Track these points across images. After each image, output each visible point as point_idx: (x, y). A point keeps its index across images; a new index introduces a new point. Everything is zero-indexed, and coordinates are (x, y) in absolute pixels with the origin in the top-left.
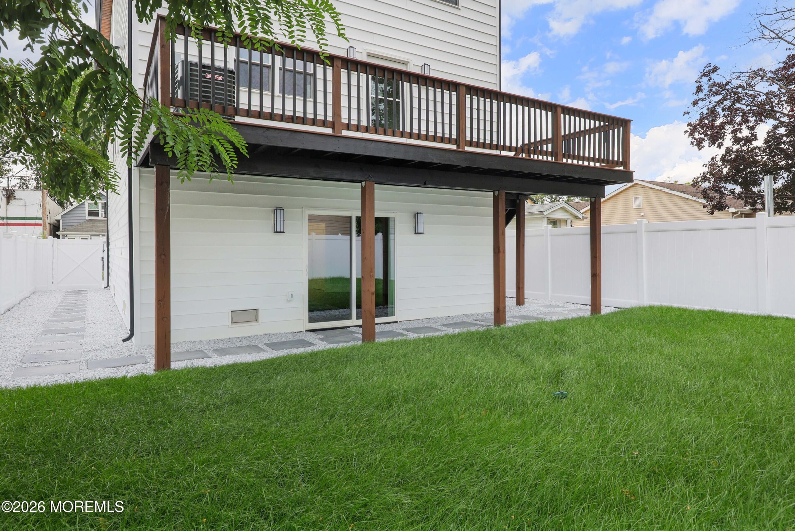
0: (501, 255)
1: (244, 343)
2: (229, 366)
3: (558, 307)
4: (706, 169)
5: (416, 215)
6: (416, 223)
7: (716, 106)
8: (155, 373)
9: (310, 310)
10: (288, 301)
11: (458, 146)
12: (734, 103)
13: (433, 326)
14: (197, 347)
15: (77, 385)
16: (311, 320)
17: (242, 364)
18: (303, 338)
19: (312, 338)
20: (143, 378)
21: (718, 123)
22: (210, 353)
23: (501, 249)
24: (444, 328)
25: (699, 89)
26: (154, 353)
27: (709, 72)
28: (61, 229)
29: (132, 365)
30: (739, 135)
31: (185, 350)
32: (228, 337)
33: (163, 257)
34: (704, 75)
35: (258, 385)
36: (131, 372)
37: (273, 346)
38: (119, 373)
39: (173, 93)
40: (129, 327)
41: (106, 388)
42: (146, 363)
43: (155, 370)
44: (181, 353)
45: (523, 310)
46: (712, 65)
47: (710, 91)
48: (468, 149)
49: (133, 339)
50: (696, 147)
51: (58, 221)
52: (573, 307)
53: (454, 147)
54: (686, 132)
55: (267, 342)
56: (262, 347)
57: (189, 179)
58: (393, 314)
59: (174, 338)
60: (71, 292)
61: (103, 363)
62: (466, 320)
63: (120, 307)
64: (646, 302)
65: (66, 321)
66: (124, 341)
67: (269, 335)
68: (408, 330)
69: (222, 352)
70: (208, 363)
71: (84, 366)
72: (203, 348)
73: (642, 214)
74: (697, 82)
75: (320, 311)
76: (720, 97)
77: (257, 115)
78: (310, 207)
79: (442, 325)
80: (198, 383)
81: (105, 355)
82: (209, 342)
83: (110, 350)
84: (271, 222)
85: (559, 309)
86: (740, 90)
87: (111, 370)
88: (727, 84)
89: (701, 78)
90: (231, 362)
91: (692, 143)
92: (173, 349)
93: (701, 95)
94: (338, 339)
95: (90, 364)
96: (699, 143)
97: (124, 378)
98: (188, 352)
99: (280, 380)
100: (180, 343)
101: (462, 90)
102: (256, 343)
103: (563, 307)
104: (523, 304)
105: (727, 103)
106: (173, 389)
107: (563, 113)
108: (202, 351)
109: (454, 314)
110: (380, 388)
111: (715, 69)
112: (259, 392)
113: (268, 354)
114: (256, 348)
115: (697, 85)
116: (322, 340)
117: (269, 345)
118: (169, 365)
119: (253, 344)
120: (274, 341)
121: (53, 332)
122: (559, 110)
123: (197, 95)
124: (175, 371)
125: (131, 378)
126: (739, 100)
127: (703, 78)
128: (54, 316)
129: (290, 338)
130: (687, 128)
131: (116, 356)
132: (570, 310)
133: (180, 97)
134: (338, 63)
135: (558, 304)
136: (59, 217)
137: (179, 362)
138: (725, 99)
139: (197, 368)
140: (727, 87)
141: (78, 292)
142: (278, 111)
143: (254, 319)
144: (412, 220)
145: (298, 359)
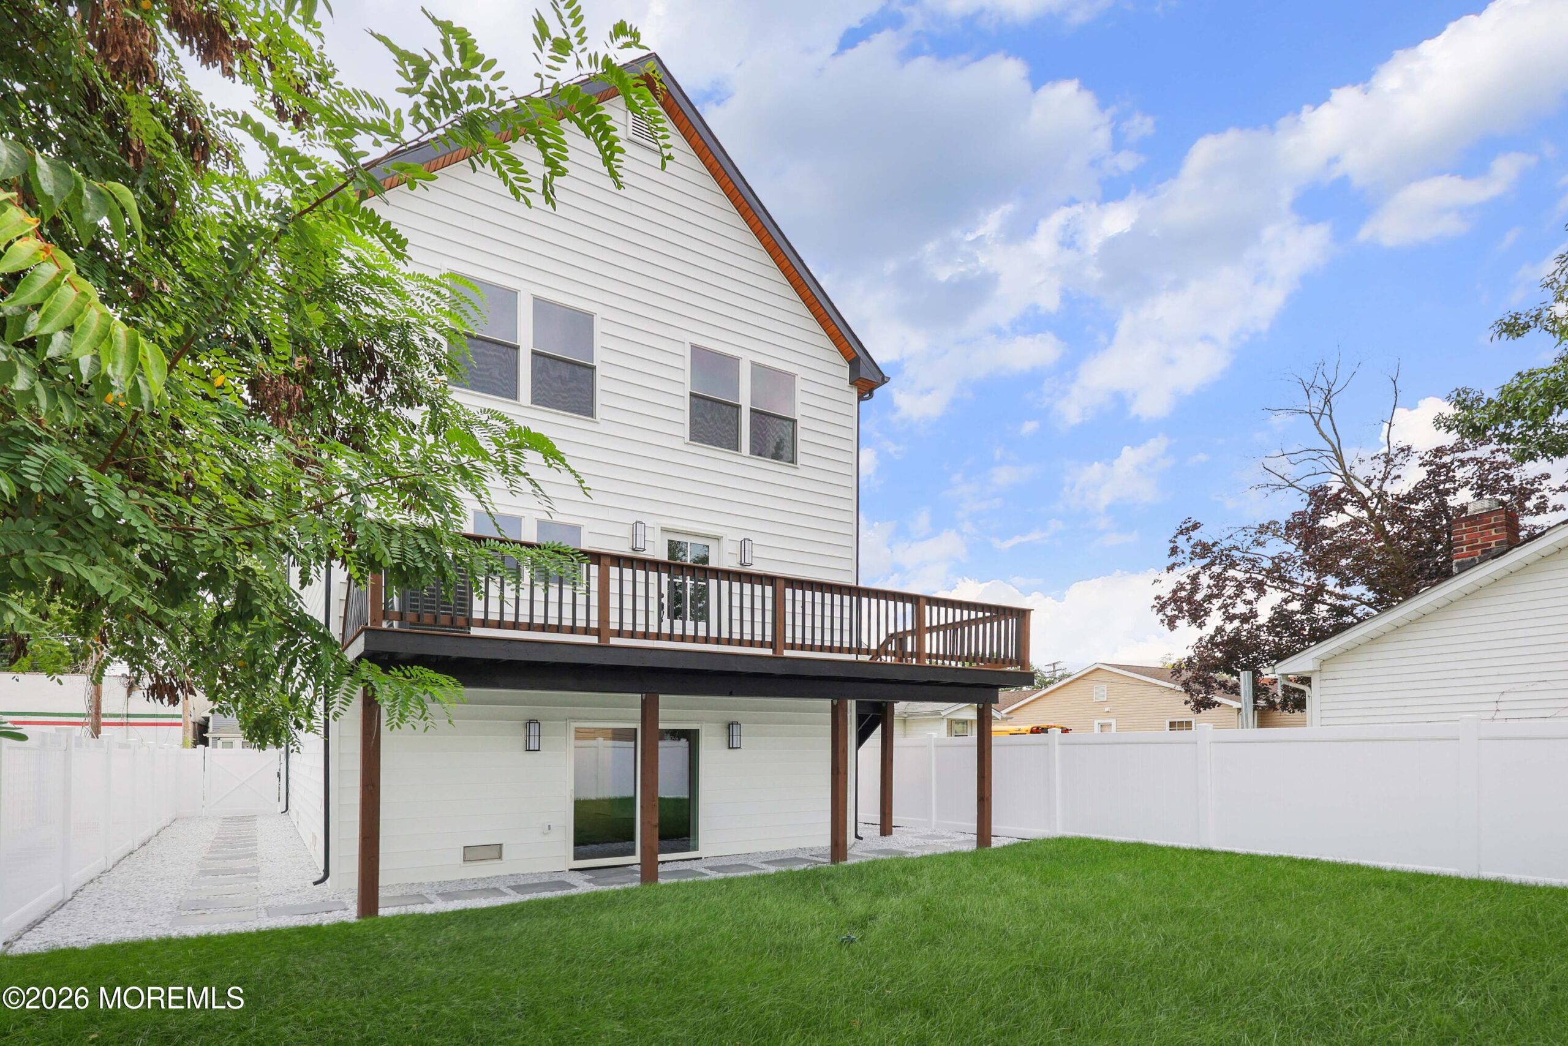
0: (840, 777)
1: (480, 886)
2: (454, 913)
3: (943, 837)
4: (1191, 653)
5: (730, 726)
6: (730, 736)
7: (1199, 573)
8: (357, 921)
9: (576, 844)
10: (544, 834)
11: (774, 651)
12: (1225, 570)
13: (750, 863)
14: (415, 891)
15: (260, 934)
16: (577, 857)
17: (471, 910)
18: (562, 879)
19: (577, 879)
20: (343, 926)
21: (1199, 597)
22: (432, 898)
23: (841, 770)
24: (764, 866)
25: (1174, 551)
26: (356, 898)
27: (1187, 529)
28: (210, 729)
29: (327, 912)
30: (1232, 611)
31: (398, 894)
32: (459, 878)
33: (370, 788)
34: (1181, 533)
35: (489, 932)
36: (328, 919)
37: (518, 888)
38: (313, 921)
39: (386, 603)
40: (322, 867)
41: (297, 937)
42: (346, 909)
43: (358, 917)
44: (394, 898)
45: (888, 843)
46: (1193, 520)
47: (1193, 553)
48: (787, 653)
49: (328, 881)
50: (1166, 627)
51: (207, 719)
52: (962, 838)
53: (769, 652)
54: (1154, 606)
55: (512, 884)
56: (505, 890)
57: (399, 727)
58: (696, 849)
59: (385, 879)
60: (232, 818)
61: (289, 910)
62: (801, 855)
63: (308, 841)
64: (1059, 830)
65: (230, 858)
66: (315, 883)
67: (517, 875)
68: (711, 869)
69: (447, 896)
70: (428, 909)
71: (263, 914)
72: (424, 892)
73: (1107, 709)
74: (1171, 541)
75: (597, 843)
76: (1207, 561)
77: (496, 624)
78: (576, 719)
79: (765, 862)
80: (413, 930)
81: (290, 900)
82: (432, 885)
83: (297, 895)
84: (521, 739)
85: (939, 841)
86: (1234, 552)
87: (299, 918)
88: (1214, 545)
89: (1175, 537)
90: (459, 908)
91: (1162, 621)
92: (382, 893)
93: (1179, 558)
94: (610, 880)
95: (270, 911)
96: (1171, 623)
97: (319, 926)
98: (402, 896)
99: (516, 927)
100: (392, 886)
101: (780, 584)
102: (497, 885)
103: (949, 838)
104: (891, 833)
105: (1217, 569)
106: (382, 936)
107: (929, 604)
108: (422, 895)
109: (784, 848)
110: (635, 933)
111: (1196, 526)
112: (488, 939)
113: (513, 898)
114: (496, 891)
115: (1172, 545)
116: (589, 881)
117: (513, 888)
118: (377, 912)
119: (492, 886)
120: (522, 883)
121: (216, 873)
122: (922, 601)
123: (417, 606)
124: (383, 918)
125: (328, 925)
126: (1233, 565)
127: (1180, 536)
128: (211, 852)
129: (545, 879)
130: (1155, 603)
131: (305, 902)
132: (957, 842)
133: (396, 609)
134: (605, 561)
135: (944, 833)
136: (207, 714)
137: (390, 909)
138: (1212, 563)
139: (413, 915)
140: (1214, 549)
141: (241, 819)
142: (524, 619)
143: (496, 855)
144: (725, 731)
145: (547, 905)
